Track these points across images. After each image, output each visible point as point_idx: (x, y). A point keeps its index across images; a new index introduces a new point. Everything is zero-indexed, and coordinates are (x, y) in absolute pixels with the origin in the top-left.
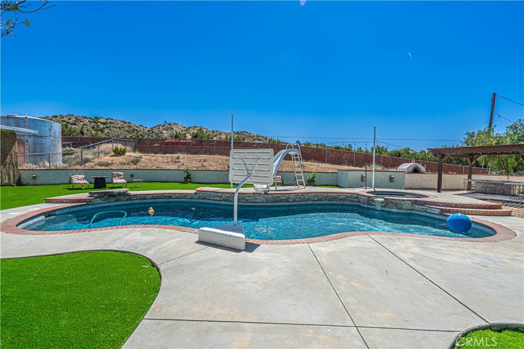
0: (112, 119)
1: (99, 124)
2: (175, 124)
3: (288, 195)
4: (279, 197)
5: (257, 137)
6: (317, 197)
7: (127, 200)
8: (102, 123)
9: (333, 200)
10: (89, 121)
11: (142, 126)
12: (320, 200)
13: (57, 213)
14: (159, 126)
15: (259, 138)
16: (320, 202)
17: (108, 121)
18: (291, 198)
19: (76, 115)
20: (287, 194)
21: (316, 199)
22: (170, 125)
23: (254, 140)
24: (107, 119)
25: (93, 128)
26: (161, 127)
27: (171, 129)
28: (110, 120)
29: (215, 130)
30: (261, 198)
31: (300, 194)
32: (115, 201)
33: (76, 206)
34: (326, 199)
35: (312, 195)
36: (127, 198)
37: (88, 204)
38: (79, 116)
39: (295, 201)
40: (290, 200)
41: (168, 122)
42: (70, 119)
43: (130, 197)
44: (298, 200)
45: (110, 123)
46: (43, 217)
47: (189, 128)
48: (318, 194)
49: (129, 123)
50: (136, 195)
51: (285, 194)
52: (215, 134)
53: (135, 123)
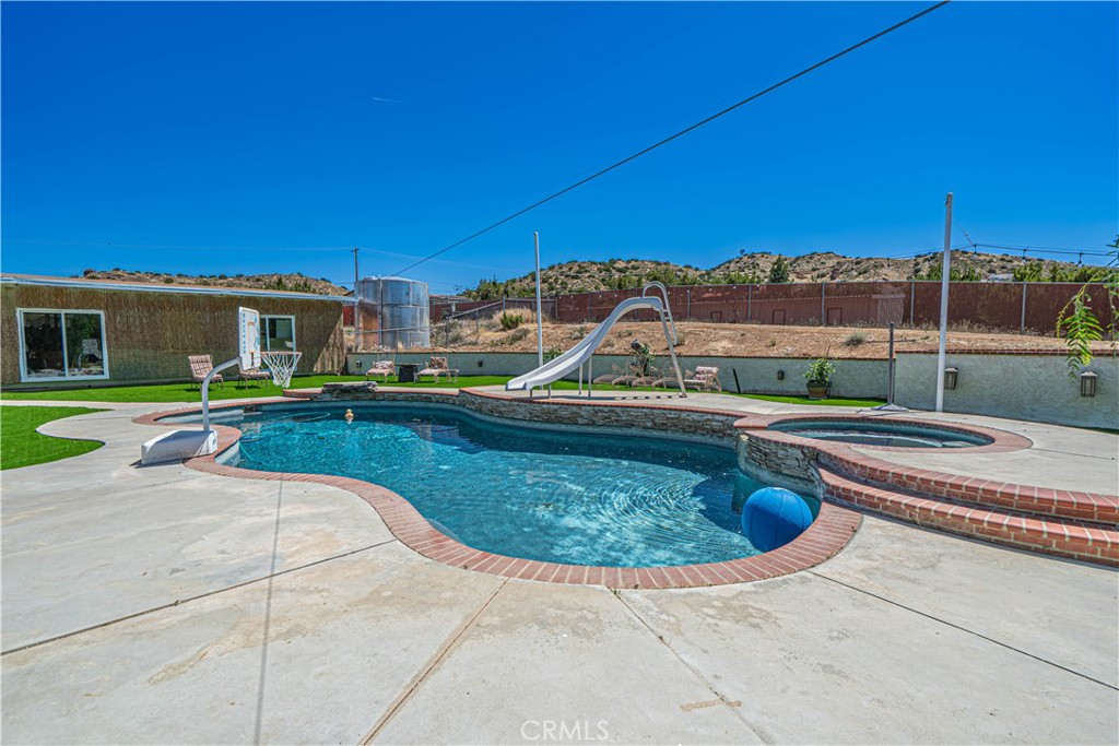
0: (636, 261)
1: (614, 271)
2: (763, 254)
3: (574, 409)
4: (556, 410)
5: (1001, 264)
6: (653, 421)
7: (371, 399)
8: (620, 270)
9: (694, 432)
10: (598, 269)
11: (690, 267)
12: (663, 427)
13: (264, 408)
14: (730, 262)
15: (1009, 266)
16: (663, 434)
17: (630, 265)
18: (582, 417)
19: (580, 261)
20: (573, 405)
21: (649, 424)
22: (752, 257)
23: (991, 271)
24: (629, 262)
25: (603, 280)
26: (732, 265)
27: (754, 267)
28: (633, 263)
29: (864, 256)
30: (523, 410)
31: (606, 409)
32: (353, 400)
33: (294, 402)
34: (676, 426)
35: (640, 412)
36: (370, 396)
37: (311, 401)
38: (584, 263)
39: (593, 424)
40: (580, 421)
41: (747, 252)
42: (570, 269)
43: (375, 396)
44: (601, 422)
45: (634, 268)
46: (241, 411)
47: (797, 259)
48: (656, 411)
49: (665, 264)
50: (383, 393)
51: (568, 404)
52: (864, 265)
53: (677, 263)
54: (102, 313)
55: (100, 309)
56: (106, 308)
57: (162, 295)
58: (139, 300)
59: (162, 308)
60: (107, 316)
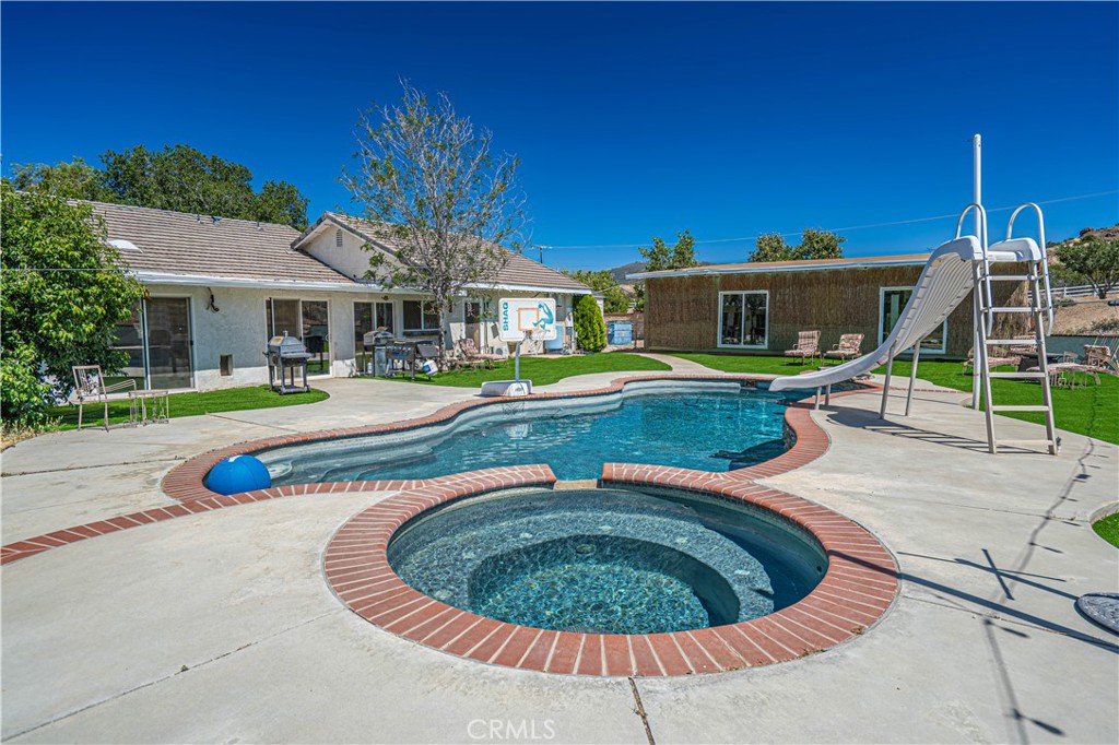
54: (767, 292)
55: (765, 289)
56: (770, 289)
57: (812, 273)
58: (794, 280)
59: (811, 285)
60: (770, 295)
